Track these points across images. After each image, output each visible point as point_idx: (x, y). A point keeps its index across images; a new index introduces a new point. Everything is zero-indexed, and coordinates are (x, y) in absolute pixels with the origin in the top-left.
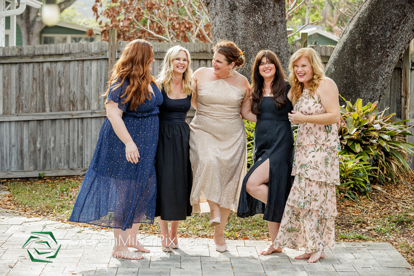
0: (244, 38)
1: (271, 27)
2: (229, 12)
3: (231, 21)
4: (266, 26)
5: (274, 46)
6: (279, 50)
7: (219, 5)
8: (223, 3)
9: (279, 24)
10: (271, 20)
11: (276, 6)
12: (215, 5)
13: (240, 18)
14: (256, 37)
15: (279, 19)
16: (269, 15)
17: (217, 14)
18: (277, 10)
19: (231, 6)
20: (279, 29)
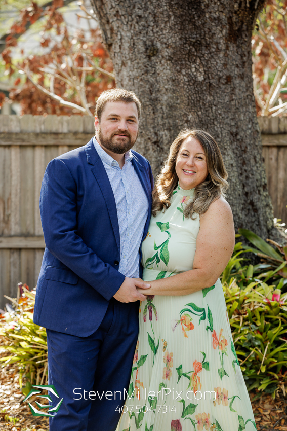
0: (171, 107)
1: (221, 86)
2: (145, 60)
3: (149, 76)
4: (210, 84)
5: (227, 121)
6: (237, 128)
7: (126, 48)
8: (134, 44)
9: (237, 81)
10: (221, 74)
11: (231, 48)
12: (120, 48)
13: (165, 70)
14: (193, 105)
15: (237, 71)
16: (218, 63)
17: (124, 64)
18: (233, 54)
19: (147, 49)
20: (237, 91)
